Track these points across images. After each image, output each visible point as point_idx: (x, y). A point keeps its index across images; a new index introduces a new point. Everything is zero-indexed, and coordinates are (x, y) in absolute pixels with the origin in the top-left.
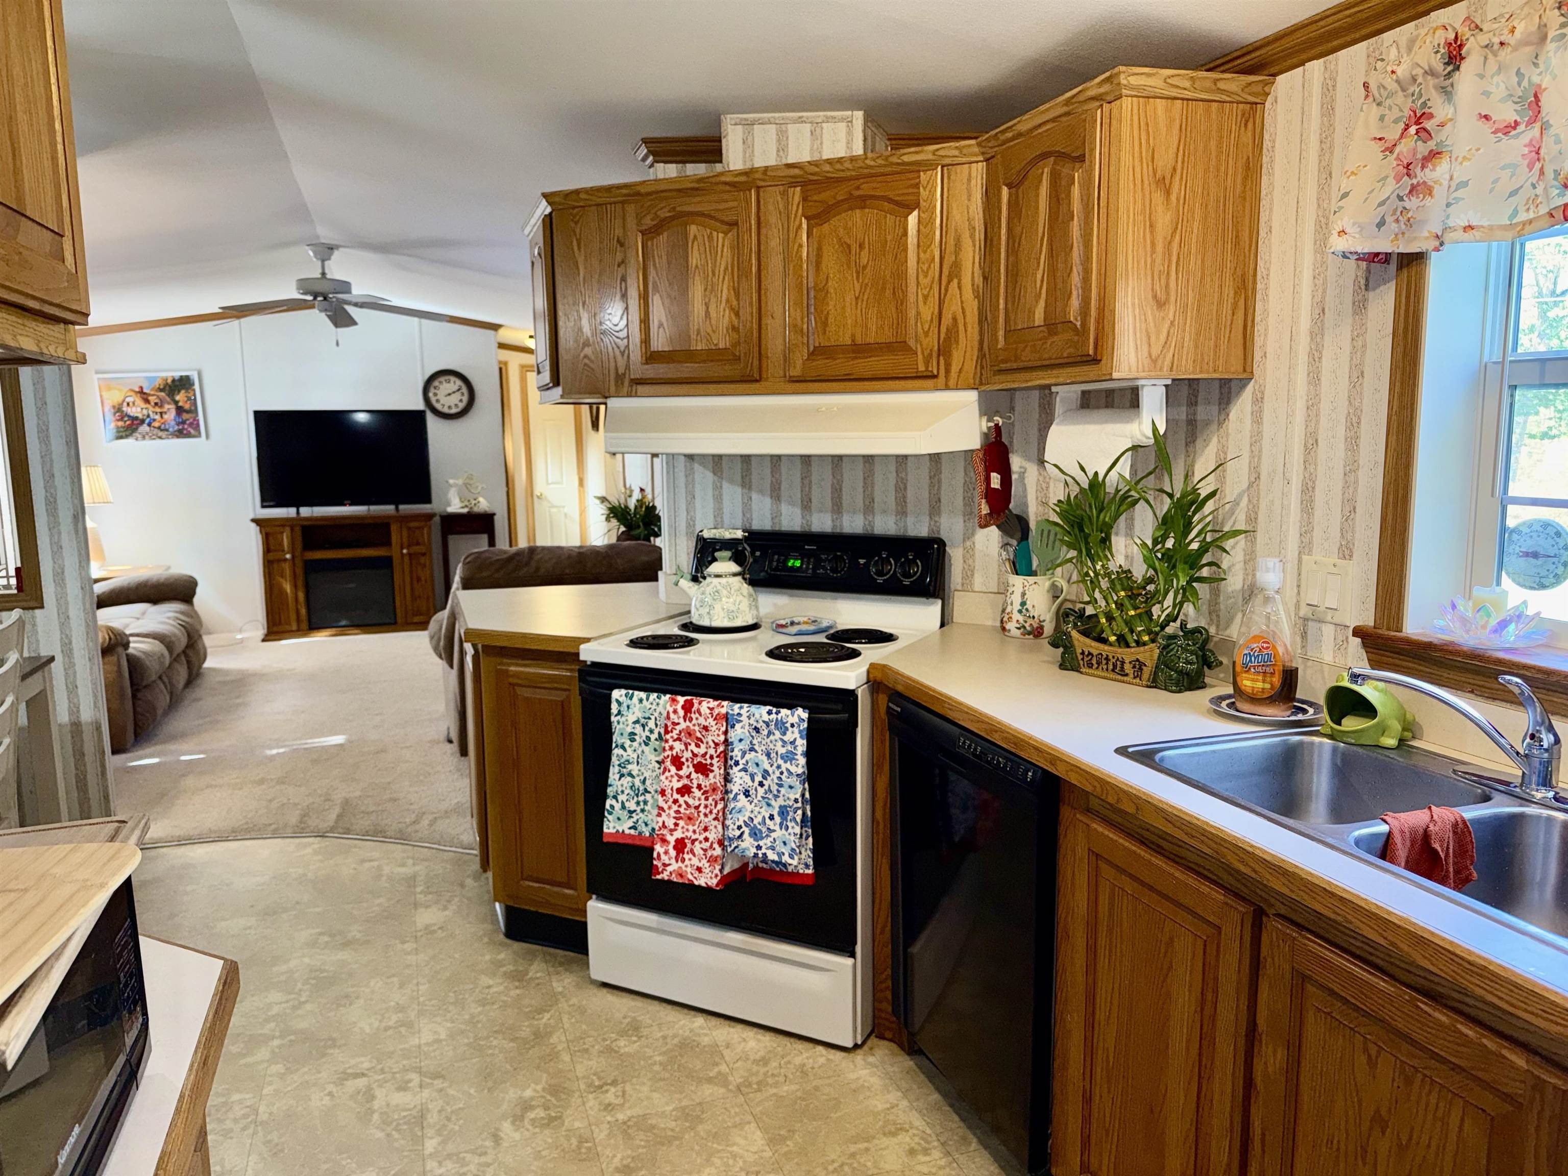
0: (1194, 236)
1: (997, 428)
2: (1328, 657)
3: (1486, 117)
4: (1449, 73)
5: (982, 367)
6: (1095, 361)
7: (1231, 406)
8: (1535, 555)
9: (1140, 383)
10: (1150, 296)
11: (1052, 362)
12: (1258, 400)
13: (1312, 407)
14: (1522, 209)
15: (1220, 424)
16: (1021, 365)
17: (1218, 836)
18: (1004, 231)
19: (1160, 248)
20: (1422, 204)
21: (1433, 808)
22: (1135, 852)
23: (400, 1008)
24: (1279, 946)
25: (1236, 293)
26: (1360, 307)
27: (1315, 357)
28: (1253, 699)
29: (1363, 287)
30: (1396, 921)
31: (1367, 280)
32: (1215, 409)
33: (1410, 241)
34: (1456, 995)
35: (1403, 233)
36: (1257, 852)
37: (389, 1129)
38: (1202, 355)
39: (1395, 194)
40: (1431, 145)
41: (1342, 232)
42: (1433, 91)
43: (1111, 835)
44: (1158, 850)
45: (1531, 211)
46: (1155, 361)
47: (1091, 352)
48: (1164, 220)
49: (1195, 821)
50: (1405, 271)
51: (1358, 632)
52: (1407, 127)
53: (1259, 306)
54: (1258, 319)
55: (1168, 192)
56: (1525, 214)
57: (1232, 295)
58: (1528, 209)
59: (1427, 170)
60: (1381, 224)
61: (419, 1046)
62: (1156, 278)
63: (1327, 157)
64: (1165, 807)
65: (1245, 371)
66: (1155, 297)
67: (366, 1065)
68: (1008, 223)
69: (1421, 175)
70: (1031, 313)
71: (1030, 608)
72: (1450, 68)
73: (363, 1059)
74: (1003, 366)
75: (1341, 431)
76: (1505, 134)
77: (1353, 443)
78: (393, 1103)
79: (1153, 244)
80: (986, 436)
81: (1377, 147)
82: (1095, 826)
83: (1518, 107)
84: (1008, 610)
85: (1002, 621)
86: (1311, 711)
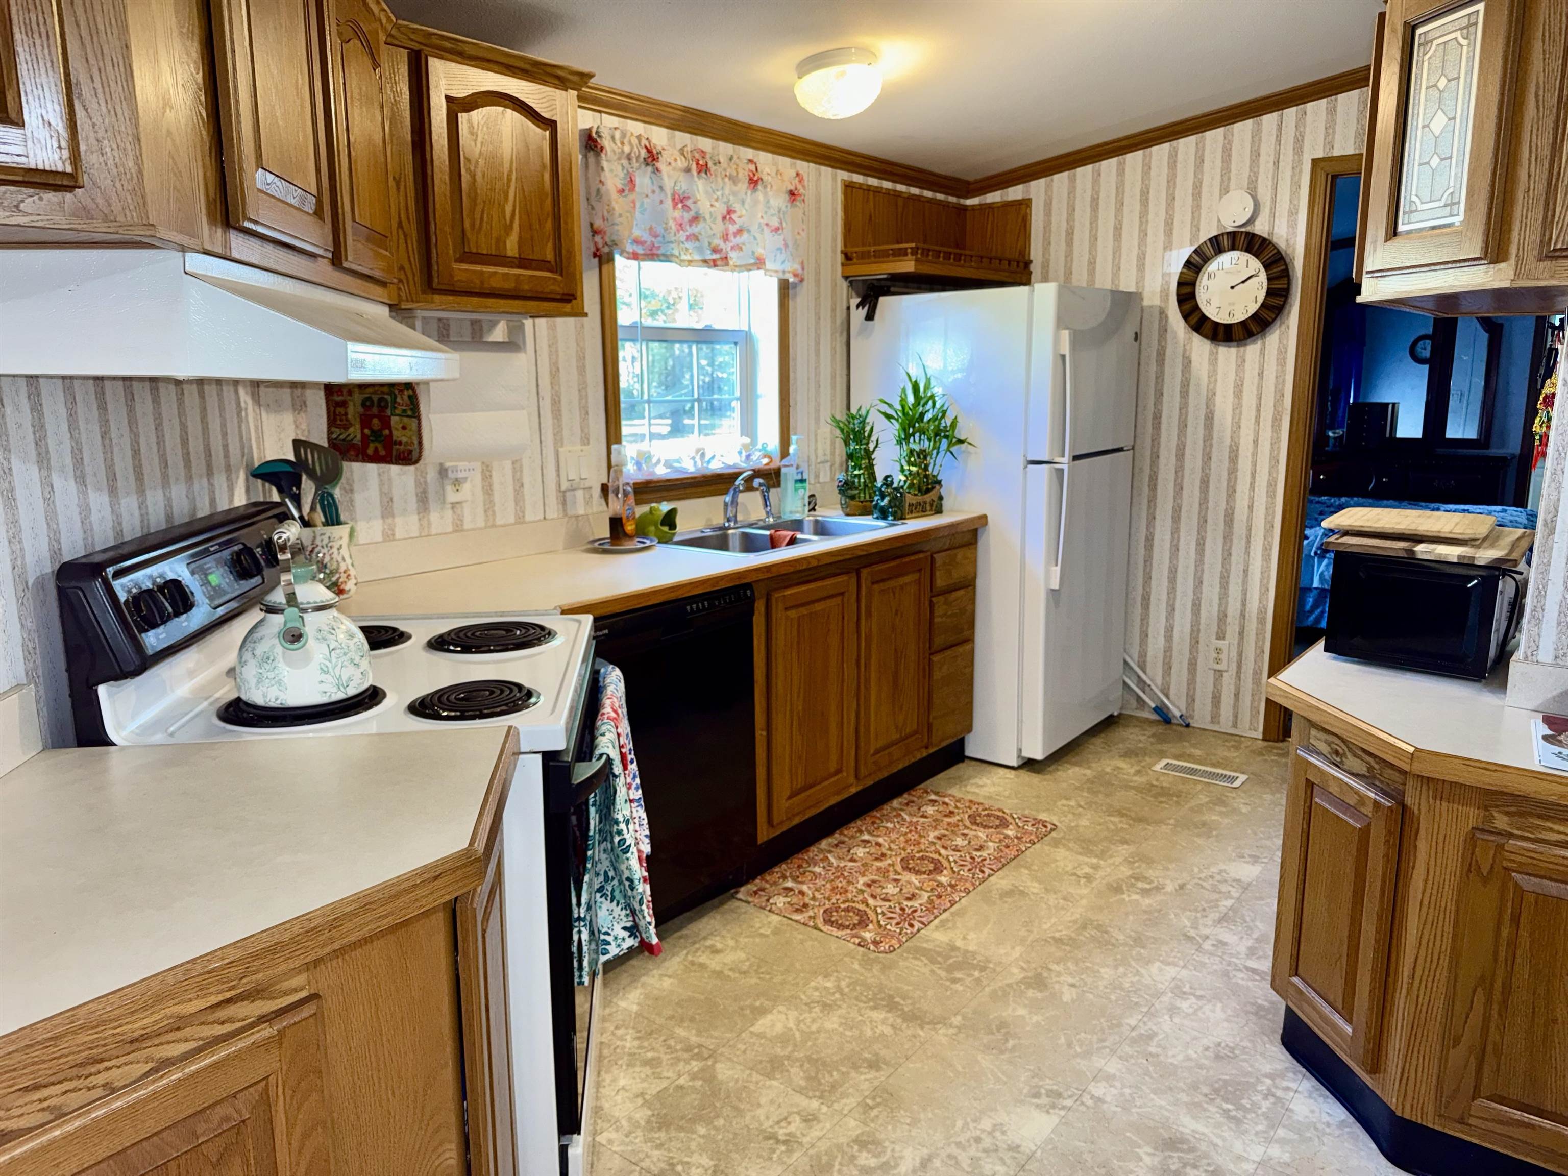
23: (1173, 1010)
37: (1251, 924)
51: (599, 487)
61: (1184, 967)
67: (1241, 975)
73: (1240, 981)
75: (573, 362)
78: (1236, 937)
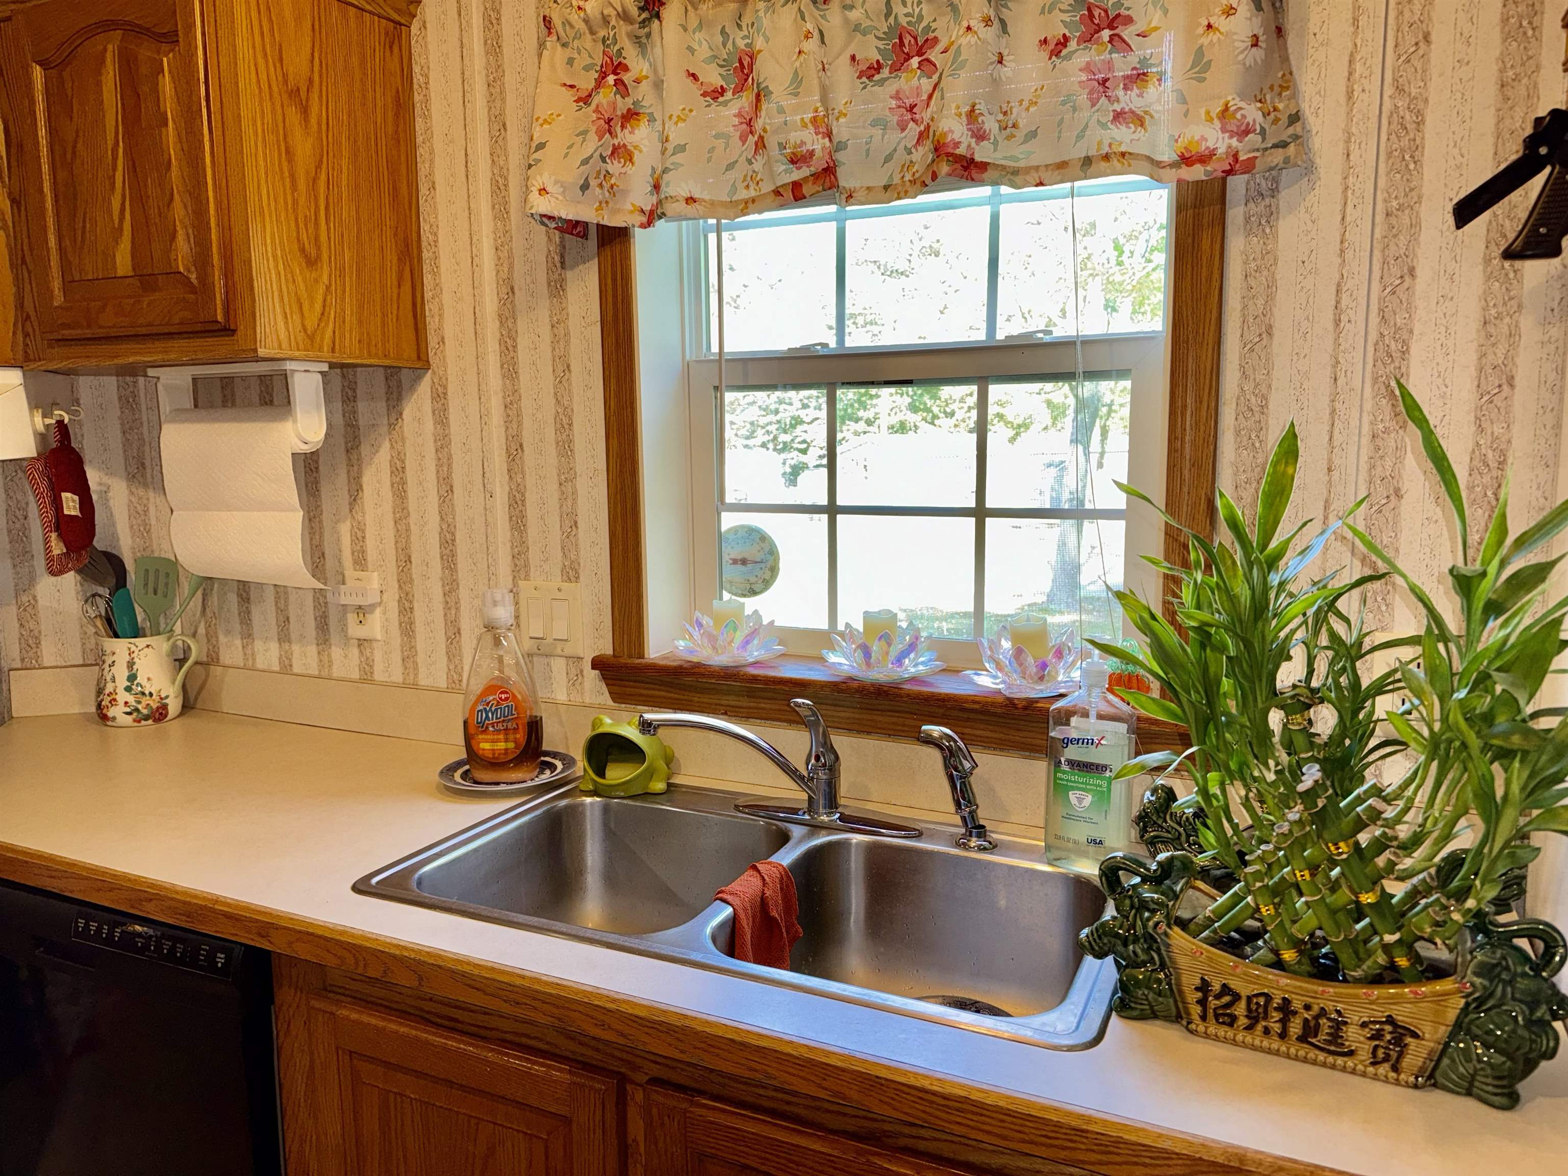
0: (344, 176)
1: (60, 425)
2: (561, 696)
3: (694, 76)
4: (644, 21)
5: (26, 335)
6: (228, 331)
7: (404, 402)
8: (744, 562)
9: (289, 366)
10: (296, 246)
11: (154, 330)
12: (440, 396)
13: (512, 404)
14: (740, 186)
15: (391, 426)
16: (101, 332)
17: (559, 997)
18: (42, 132)
19: (302, 185)
20: (623, 171)
21: (759, 866)
22: (417, 1039)
24: (662, 1124)
25: (399, 259)
26: (557, 288)
27: (508, 345)
28: (496, 764)
29: (559, 265)
30: (839, 1064)
31: (562, 256)
32: (382, 405)
33: (615, 212)
34: (907, 1130)
35: (607, 202)
36: (623, 1008)
38: (368, 334)
39: (598, 153)
40: (629, 101)
41: (543, 191)
42: (626, 40)
43: (373, 1021)
44: (452, 1026)
45: (752, 188)
46: (311, 338)
47: (220, 318)
48: (304, 148)
49: (519, 982)
50: (608, 248)
51: (597, 664)
52: (603, 75)
53: (428, 279)
54: (428, 295)
55: (305, 111)
56: (745, 191)
57: (395, 261)
58: (747, 187)
59: (626, 131)
60: (585, 187)
62: (301, 225)
63: (498, 104)
64: (467, 969)
65: (419, 358)
66: (302, 250)
68: (49, 119)
69: (625, 137)
70: (109, 257)
71: (144, 682)
72: (645, 15)
74: (67, 333)
75: (550, 433)
76: (714, 99)
77: (566, 448)
79: (292, 176)
80: (41, 438)
81: (569, 96)
82: (344, 1012)
83: (722, 71)
84: (109, 688)
85: (99, 706)
86: (559, 765)
